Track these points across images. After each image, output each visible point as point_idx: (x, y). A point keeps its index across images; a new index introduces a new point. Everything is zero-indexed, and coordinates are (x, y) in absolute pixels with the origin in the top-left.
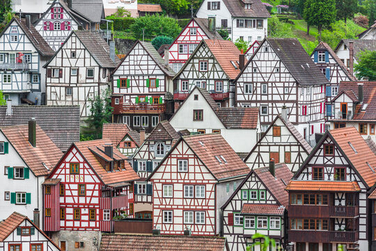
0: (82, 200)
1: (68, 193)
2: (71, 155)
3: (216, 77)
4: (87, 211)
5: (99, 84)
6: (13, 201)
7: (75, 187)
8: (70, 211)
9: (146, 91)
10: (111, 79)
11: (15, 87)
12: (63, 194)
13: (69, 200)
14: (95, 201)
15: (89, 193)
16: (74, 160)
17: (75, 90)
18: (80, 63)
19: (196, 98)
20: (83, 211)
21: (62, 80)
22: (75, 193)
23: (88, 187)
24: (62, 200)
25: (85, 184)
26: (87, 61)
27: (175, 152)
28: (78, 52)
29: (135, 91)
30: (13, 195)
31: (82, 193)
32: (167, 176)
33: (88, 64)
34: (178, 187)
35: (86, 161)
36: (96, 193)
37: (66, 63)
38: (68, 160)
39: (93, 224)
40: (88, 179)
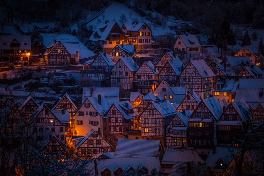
0: (117, 124)
1: (112, 121)
2: (113, 108)
3: (172, 75)
4: (118, 128)
5: (130, 77)
6: (92, 124)
7: (114, 119)
8: (112, 127)
9: (147, 79)
10: (134, 75)
11: (99, 79)
12: (110, 122)
13: (112, 124)
14: (121, 124)
15: (119, 121)
16: (114, 109)
17: (121, 80)
18: (123, 70)
19: (163, 83)
20: (117, 128)
21: (116, 76)
22: (114, 121)
23: (119, 119)
24: (110, 123)
25: (118, 118)
26: (125, 69)
27: (149, 107)
28: (122, 66)
29: (143, 79)
30: (92, 122)
31: (117, 121)
32: (146, 116)
33: (125, 70)
34: (150, 120)
35: (118, 110)
36: (122, 121)
37: (118, 70)
38: (111, 109)
39: (121, 132)
40: (119, 116)
